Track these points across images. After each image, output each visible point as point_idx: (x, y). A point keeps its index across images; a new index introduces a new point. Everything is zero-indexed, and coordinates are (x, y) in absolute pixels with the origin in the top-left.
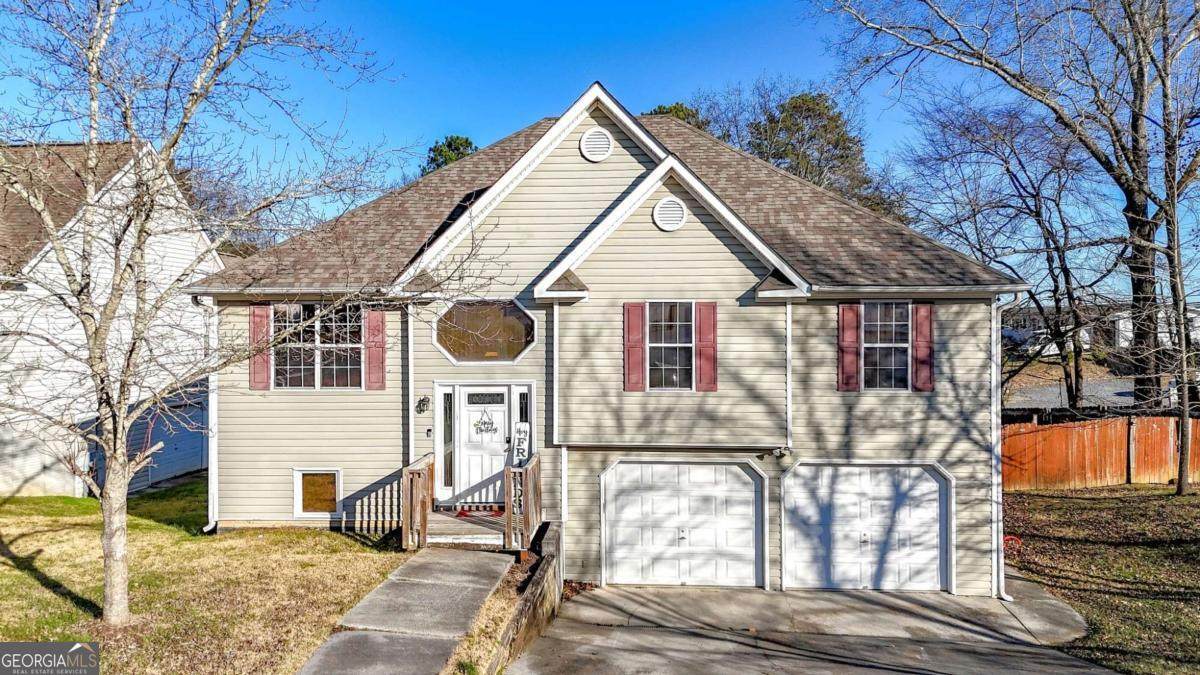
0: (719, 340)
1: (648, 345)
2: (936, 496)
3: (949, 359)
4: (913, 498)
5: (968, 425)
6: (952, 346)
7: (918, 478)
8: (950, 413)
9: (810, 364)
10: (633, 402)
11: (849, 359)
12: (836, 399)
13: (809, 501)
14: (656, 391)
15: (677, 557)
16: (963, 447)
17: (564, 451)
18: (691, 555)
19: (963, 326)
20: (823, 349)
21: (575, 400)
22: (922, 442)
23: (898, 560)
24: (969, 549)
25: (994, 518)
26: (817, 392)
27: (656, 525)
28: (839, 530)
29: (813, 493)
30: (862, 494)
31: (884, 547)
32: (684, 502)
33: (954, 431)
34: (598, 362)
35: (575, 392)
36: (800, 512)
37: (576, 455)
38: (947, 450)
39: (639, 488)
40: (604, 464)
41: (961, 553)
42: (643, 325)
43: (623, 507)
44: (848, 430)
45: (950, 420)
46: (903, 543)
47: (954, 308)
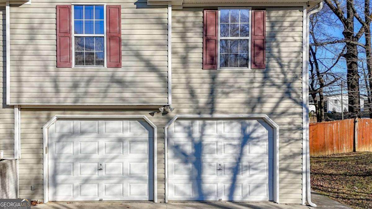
0: (123, 32)
1: (73, 35)
3: (278, 46)
4: (253, 139)
6: (279, 38)
10: (66, 74)
12: (205, 73)
13: (187, 140)
14: (81, 67)
19: (286, 24)
21: (25, 74)
22: (260, 100)
23: (244, 178)
27: (87, 158)
28: (207, 158)
29: (190, 135)
30: (221, 136)
31: (236, 170)
32: (102, 142)
33: (279, 95)
34: (41, 47)
35: (25, 68)
36: (181, 147)
37: (29, 114)
39: (73, 134)
40: (49, 118)
42: (70, 21)
43: (63, 147)
44: (212, 93)
45: (279, 87)
46: (249, 167)
47: (281, 13)
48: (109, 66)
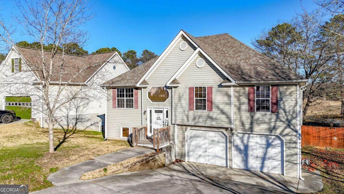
0: (213, 97)
1: (195, 98)
2: (280, 145)
3: (283, 103)
4: (272, 145)
5: (290, 124)
6: (284, 99)
7: (274, 139)
8: (284, 120)
9: (240, 104)
10: (191, 113)
11: (251, 103)
12: (248, 114)
13: (241, 143)
14: (197, 111)
15: (205, 156)
16: (288, 130)
17: (176, 125)
18: (209, 156)
19: (288, 93)
20: (244, 100)
21: (177, 113)
22: (274, 128)
23: (267, 163)
24: (290, 162)
25: (298, 153)
26: (242, 112)
27: (200, 147)
28: (250, 153)
29: (242, 141)
30: (257, 143)
31: (264, 159)
32: (207, 141)
33: (285, 125)
34: (183, 103)
35: (177, 110)
36: (238, 146)
37: (179, 127)
38: (283, 131)
39: (195, 136)
40: (186, 129)
41: (287, 163)
42: (194, 93)
43: (191, 141)
44: (252, 123)
45: (284, 122)
46: (269, 158)
47: (285, 87)
48: (207, 111)
